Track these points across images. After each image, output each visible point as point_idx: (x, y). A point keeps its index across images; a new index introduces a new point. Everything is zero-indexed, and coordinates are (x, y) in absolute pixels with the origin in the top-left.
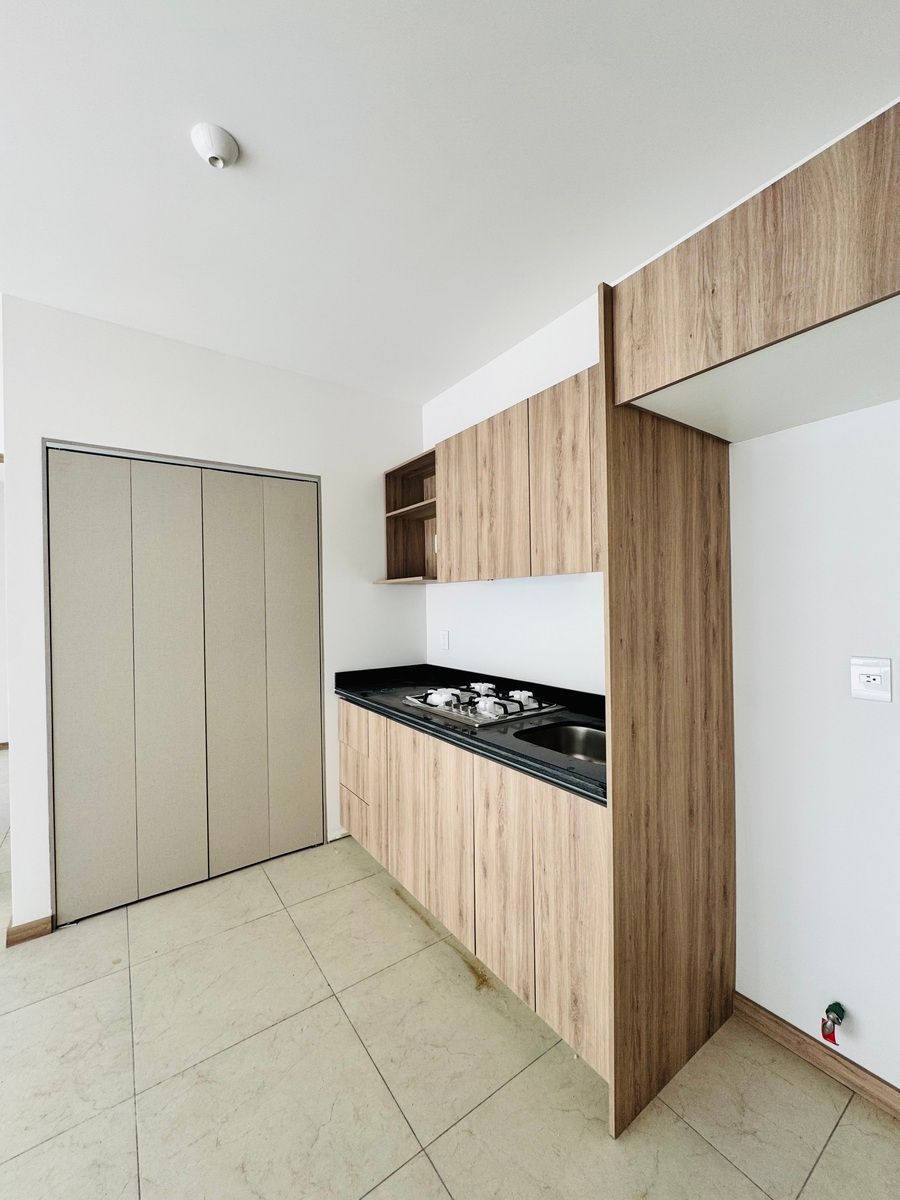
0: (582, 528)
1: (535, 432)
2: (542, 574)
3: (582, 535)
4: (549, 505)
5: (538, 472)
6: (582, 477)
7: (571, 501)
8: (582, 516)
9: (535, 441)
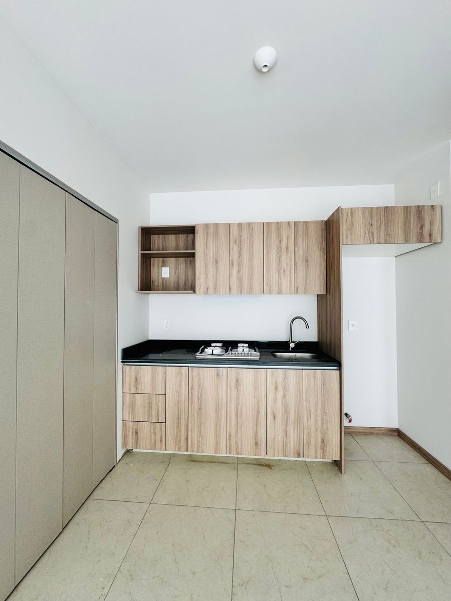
0: (290, 278)
1: (267, 237)
2: (270, 294)
3: (290, 281)
4: (274, 267)
5: (269, 253)
6: (291, 260)
7: (285, 267)
8: (290, 273)
9: (267, 240)
